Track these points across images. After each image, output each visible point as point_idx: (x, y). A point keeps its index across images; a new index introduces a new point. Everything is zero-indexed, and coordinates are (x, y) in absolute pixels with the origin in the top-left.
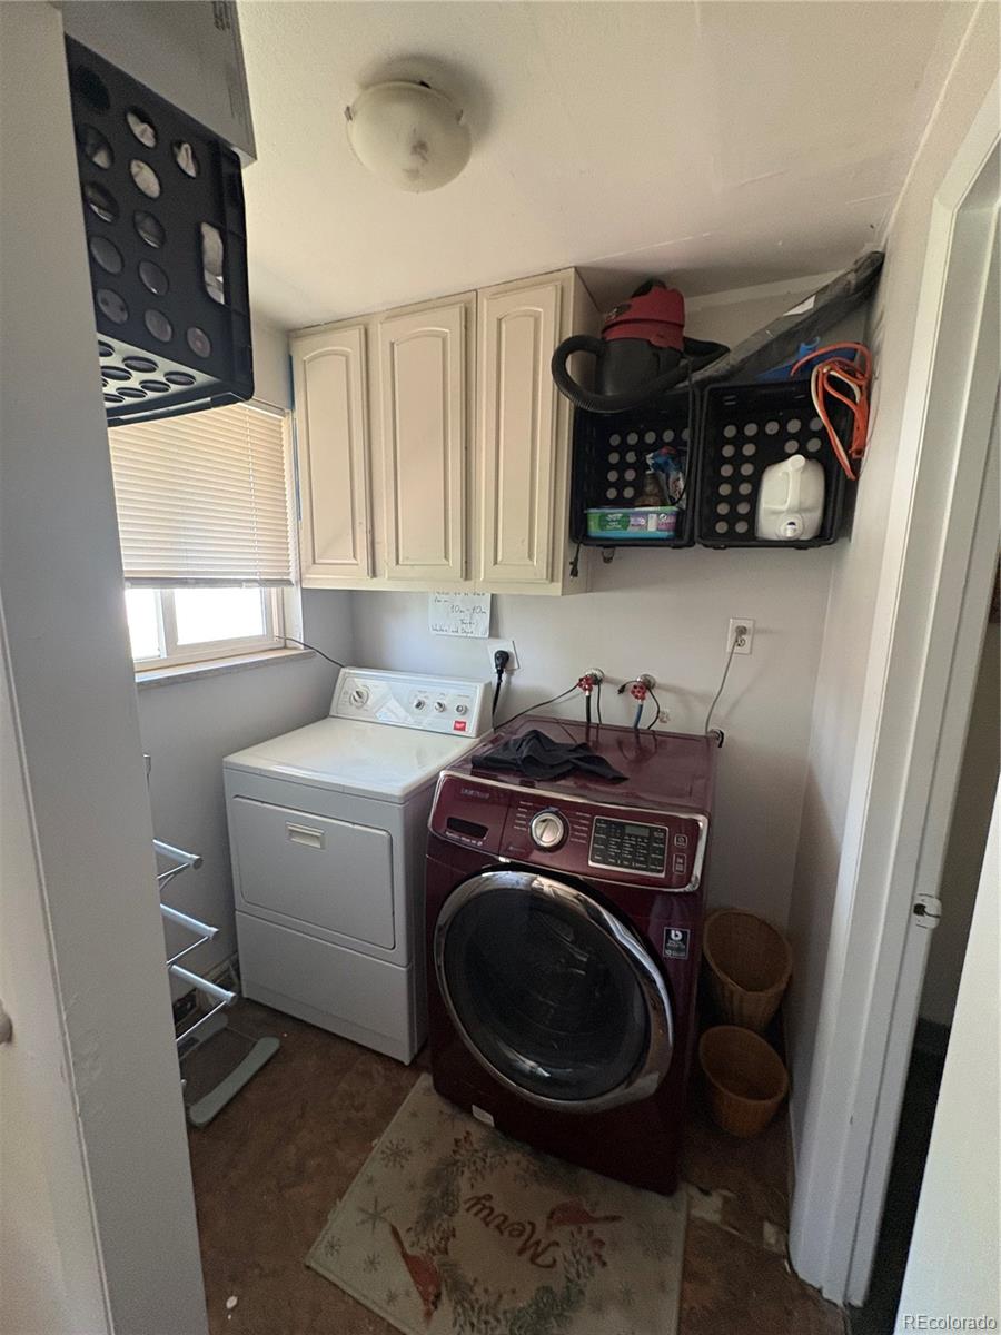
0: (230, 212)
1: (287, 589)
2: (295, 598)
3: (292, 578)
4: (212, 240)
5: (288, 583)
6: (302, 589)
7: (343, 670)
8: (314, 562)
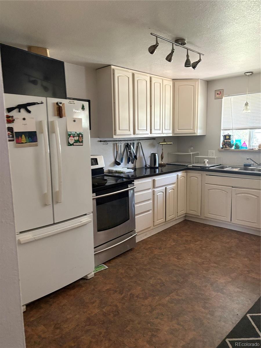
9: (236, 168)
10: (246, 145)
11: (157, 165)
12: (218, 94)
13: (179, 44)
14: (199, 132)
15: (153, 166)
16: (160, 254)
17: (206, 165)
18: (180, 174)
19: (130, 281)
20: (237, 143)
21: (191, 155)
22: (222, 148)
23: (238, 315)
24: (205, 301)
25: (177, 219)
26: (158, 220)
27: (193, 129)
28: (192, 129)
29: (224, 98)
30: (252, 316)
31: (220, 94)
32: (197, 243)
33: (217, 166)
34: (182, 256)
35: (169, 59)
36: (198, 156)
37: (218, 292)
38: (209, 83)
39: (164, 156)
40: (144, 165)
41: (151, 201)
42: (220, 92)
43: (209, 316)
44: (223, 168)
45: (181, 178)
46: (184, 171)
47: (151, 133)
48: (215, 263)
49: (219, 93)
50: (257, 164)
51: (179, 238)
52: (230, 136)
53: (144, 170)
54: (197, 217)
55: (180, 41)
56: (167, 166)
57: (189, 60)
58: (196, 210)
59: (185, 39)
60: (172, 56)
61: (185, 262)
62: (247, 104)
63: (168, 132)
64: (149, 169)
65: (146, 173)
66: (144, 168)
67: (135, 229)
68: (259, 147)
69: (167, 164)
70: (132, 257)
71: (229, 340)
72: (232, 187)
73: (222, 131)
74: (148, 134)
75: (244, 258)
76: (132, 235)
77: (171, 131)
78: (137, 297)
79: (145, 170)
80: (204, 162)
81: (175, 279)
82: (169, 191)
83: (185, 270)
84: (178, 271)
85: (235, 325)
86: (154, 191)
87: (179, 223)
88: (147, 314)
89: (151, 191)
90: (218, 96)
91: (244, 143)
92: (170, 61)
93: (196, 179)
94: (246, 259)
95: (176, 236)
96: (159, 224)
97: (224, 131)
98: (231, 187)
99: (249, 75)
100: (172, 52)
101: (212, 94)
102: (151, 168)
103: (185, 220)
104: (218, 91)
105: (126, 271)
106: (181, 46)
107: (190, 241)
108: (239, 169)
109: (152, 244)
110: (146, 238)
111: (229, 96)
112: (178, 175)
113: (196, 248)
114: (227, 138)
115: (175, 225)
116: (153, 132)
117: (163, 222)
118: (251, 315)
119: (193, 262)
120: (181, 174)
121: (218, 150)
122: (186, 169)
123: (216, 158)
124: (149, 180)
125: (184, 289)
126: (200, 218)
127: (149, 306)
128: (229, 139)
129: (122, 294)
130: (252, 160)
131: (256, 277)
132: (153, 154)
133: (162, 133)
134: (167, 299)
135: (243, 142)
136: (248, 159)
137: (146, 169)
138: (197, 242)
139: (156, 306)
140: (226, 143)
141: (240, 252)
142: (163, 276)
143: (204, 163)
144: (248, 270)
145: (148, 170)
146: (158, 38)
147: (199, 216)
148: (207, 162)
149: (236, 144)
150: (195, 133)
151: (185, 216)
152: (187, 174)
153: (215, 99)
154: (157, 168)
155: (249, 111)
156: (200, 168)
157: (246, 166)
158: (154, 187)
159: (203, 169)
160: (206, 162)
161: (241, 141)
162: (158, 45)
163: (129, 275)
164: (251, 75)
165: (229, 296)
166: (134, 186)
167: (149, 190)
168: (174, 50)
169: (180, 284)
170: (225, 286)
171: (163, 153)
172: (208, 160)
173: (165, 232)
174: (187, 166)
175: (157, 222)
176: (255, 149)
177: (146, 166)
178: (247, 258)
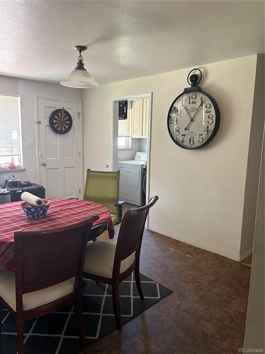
0: (127, 104)
1: (129, 138)
2: (130, 139)
3: (130, 136)
4: (125, 107)
5: (129, 137)
6: (132, 138)
7: (137, 152)
8: (133, 133)
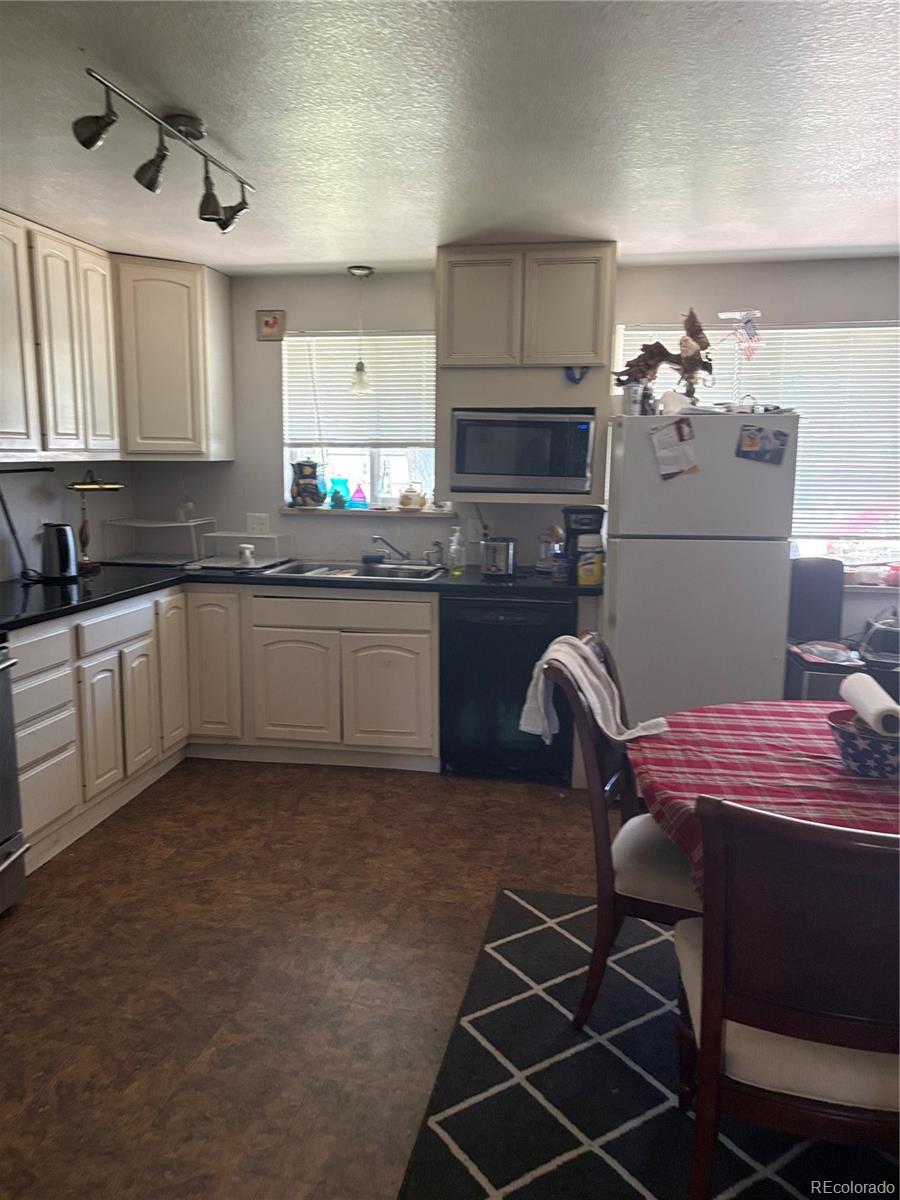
9: (342, 569)
10: (364, 498)
11: (73, 571)
12: (267, 323)
13: (180, 131)
14: (215, 449)
15: (58, 576)
16: (133, 899)
17: (247, 563)
18: (164, 597)
19: (40, 1036)
20: (338, 488)
21: (193, 530)
22: (291, 505)
23: (436, 1030)
24: (332, 1019)
25: (164, 761)
26: (100, 777)
27: (194, 439)
28: (190, 436)
29: (287, 342)
30: (476, 1019)
31: (273, 327)
32: (250, 832)
33: (282, 563)
34: (212, 890)
35: (147, 177)
36: (213, 531)
37: (362, 980)
38: (235, 284)
39: (93, 532)
40: (18, 569)
41: (71, 711)
42: (275, 318)
43: (358, 1065)
44: (299, 569)
45: (167, 612)
46: (176, 588)
47: (44, 447)
48: (325, 886)
49: (271, 321)
50: (401, 554)
51: (185, 829)
52: (314, 466)
53: (19, 592)
54: (228, 743)
55: (181, 122)
56: (105, 572)
57: (214, 196)
58: (226, 721)
59: (200, 117)
60: (158, 171)
61: (230, 906)
62: (360, 368)
63: (106, 447)
64: (39, 586)
65: (28, 609)
66: (19, 585)
67: (20, 827)
68: (402, 503)
69: (103, 564)
70: (22, 941)
71: (438, 1119)
72: (342, 630)
73: (287, 451)
74: (33, 451)
75: (403, 848)
76: (9, 855)
77: (115, 443)
78: (89, 1087)
79: (22, 589)
80: (241, 553)
81: (212, 975)
82: (134, 665)
83: (236, 935)
84: (215, 944)
85: (439, 1065)
86: (78, 671)
87: (167, 776)
88: (149, 1136)
89: (67, 671)
90: (266, 330)
91: (359, 491)
92: (151, 186)
93: (221, 611)
94: (410, 851)
95: (171, 823)
96: (104, 791)
97: (294, 449)
98: (337, 632)
99: (360, 277)
100: (158, 156)
101: (249, 324)
102: (45, 580)
103: (187, 760)
104: (265, 315)
105: (12, 1000)
106: (184, 141)
107: (225, 830)
108: (355, 571)
109: (88, 872)
110: (60, 850)
111: (302, 334)
112: (156, 604)
113: (252, 850)
114: (305, 472)
115: (155, 783)
116: (51, 447)
117: (116, 783)
118: (471, 1017)
119: (255, 901)
120: (168, 599)
121: (280, 510)
122: (183, 580)
123: (279, 538)
124: (60, 629)
125: (252, 1004)
126: (241, 744)
127: (147, 1107)
128: (313, 476)
129: (21, 1098)
130: (387, 543)
131: (451, 901)
132: (54, 529)
133: (86, 450)
134: (207, 1054)
135: (356, 487)
136: (375, 540)
137: (26, 587)
138: (248, 828)
139: (172, 1097)
140: (305, 490)
141: (387, 834)
142: (165, 980)
143: (241, 558)
144: (422, 883)
145: (37, 591)
146: (112, 93)
147: (236, 738)
148: (252, 553)
149: (337, 493)
150: (200, 453)
151: (187, 747)
152: (186, 596)
153: (259, 340)
154: (73, 580)
155: (368, 391)
156: (230, 573)
157: (370, 563)
158: (79, 653)
159: (241, 577)
160: (248, 553)
161: (349, 485)
162: (114, 121)
163: (28, 1015)
164: (366, 276)
165: (395, 980)
166: (7, 659)
167: (61, 668)
168: (166, 149)
169: (233, 990)
170: (375, 954)
171: (85, 523)
172: (251, 546)
173: (124, 815)
174: (182, 570)
175: (97, 784)
176: (390, 508)
177: (24, 574)
178: (412, 846)
